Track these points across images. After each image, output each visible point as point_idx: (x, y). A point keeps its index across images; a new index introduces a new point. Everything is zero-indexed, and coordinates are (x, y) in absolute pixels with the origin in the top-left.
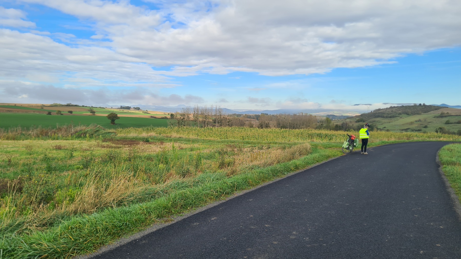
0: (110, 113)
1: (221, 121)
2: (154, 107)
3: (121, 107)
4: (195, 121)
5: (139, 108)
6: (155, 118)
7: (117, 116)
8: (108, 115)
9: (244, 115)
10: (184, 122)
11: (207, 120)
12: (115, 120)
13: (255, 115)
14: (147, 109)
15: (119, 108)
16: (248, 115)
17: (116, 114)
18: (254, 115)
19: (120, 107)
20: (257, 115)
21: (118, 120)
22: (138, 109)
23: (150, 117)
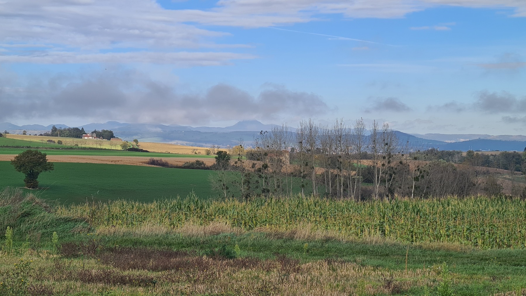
0: (21, 151)
1: (391, 176)
2: (159, 130)
3: (53, 131)
4: (304, 177)
5: (111, 132)
6: (164, 165)
7: (45, 160)
8: (17, 157)
9: (464, 154)
10: (266, 178)
11: (344, 173)
12: (38, 173)
13: (502, 154)
14: (135, 137)
15: (47, 135)
16: (477, 154)
17: (42, 152)
18: (498, 153)
19: (50, 131)
20: (509, 154)
21: (47, 172)
22: (109, 135)
23: (148, 163)
